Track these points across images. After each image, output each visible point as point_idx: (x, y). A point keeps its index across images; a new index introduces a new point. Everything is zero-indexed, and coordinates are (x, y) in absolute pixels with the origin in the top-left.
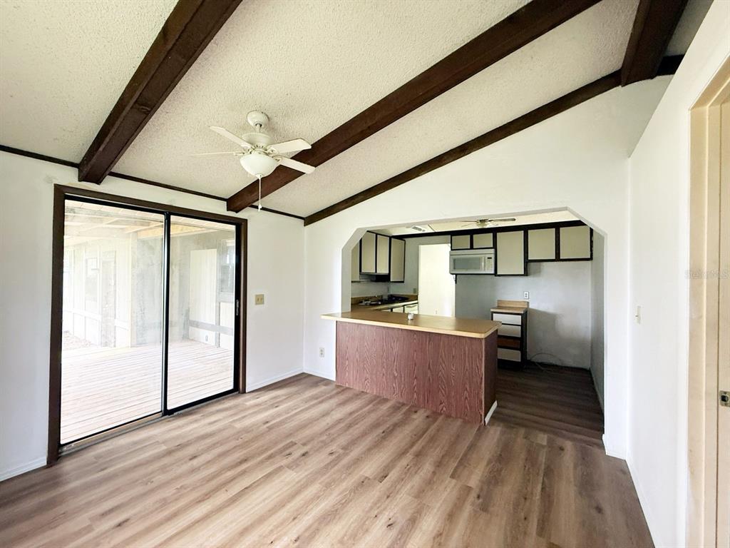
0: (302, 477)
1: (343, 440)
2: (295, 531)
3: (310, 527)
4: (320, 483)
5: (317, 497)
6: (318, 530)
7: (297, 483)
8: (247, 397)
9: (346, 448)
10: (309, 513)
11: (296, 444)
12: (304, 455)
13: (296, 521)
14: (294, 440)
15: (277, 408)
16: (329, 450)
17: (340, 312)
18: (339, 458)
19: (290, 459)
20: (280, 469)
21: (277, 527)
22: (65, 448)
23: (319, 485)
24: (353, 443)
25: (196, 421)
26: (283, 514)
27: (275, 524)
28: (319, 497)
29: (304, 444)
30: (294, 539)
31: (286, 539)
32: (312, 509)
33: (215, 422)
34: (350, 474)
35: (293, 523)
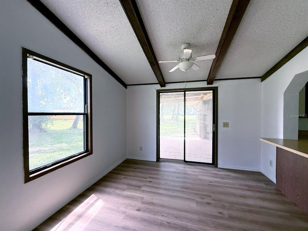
0: (196, 209)
1: (235, 214)
2: (171, 220)
3: (176, 225)
4: (199, 217)
5: (191, 220)
6: (176, 228)
7: (193, 209)
8: (216, 169)
9: (231, 218)
10: (181, 221)
11: (211, 197)
12: (208, 203)
13: (175, 218)
14: (211, 195)
15: (223, 180)
16: (221, 211)
17: (283, 139)
18: (222, 218)
19: (202, 200)
20: (193, 200)
21: (169, 214)
22: (160, 159)
23: (198, 218)
24: (239, 219)
25: (190, 168)
26: (175, 212)
27: (170, 212)
28: (192, 221)
29: (214, 200)
30: (168, 221)
31: (166, 219)
32: (184, 221)
33: (195, 171)
34: (216, 228)
35: (174, 218)
